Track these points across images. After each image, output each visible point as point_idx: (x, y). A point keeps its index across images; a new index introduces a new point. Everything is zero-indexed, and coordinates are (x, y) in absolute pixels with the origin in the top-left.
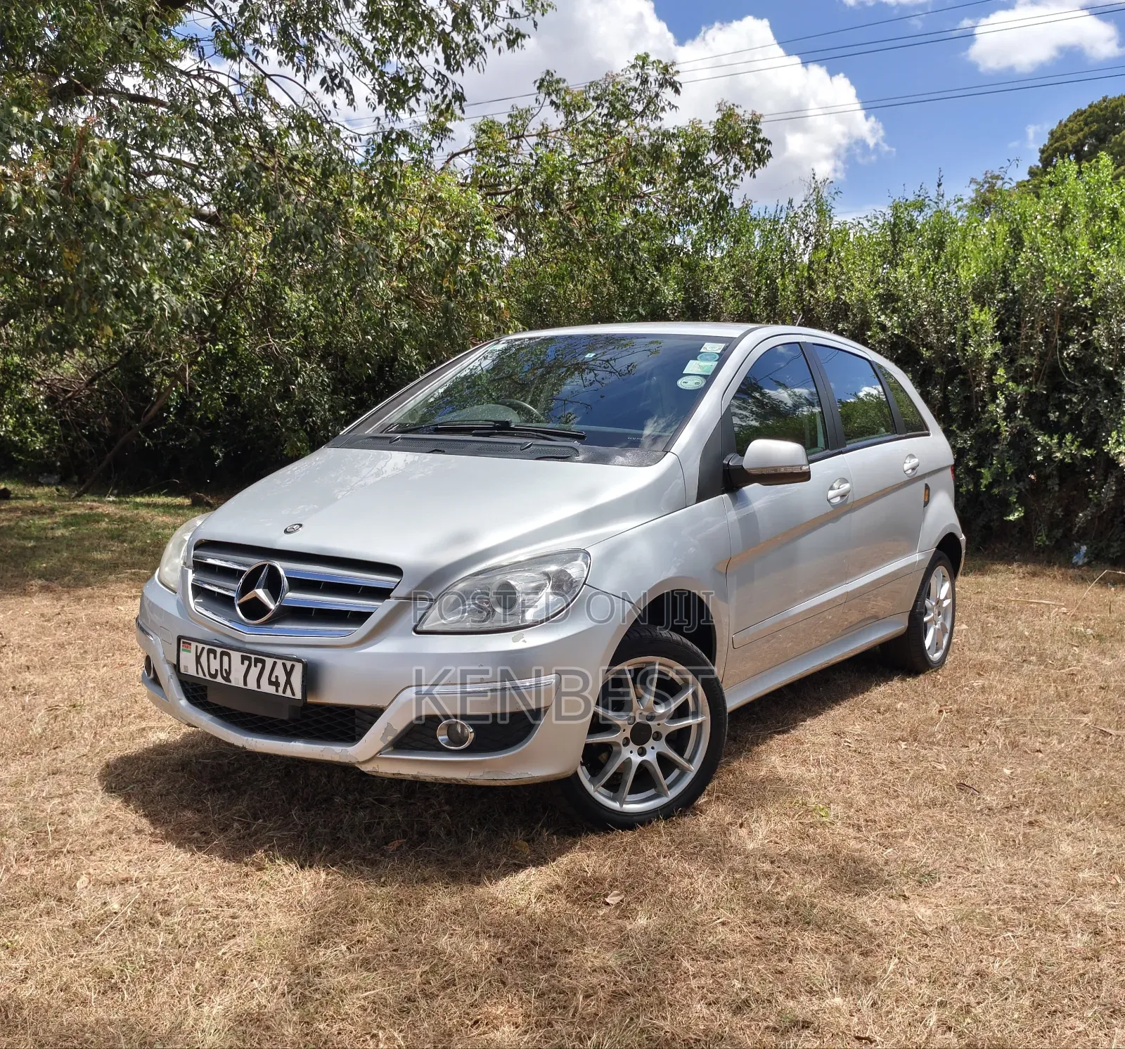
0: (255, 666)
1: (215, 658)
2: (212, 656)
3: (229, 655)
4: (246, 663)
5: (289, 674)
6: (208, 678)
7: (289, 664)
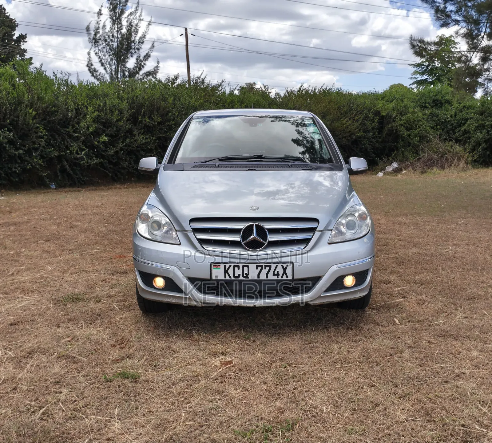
0: (265, 268)
1: (239, 269)
2: (236, 269)
3: (248, 267)
4: (259, 268)
5: (285, 270)
6: (233, 278)
7: (285, 265)
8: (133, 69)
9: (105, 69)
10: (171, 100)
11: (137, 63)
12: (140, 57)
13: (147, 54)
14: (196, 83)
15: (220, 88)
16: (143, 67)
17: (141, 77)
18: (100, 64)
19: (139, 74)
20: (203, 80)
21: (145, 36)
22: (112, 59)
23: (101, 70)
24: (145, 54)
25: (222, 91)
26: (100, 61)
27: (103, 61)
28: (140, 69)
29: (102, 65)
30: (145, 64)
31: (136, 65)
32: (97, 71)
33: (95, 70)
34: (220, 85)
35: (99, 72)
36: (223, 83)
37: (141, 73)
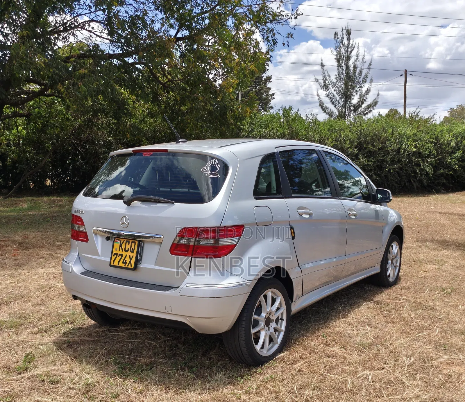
8: (357, 103)
9: (335, 106)
10: (390, 131)
11: (360, 98)
12: (362, 93)
13: (368, 89)
14: (411, 116)
15: (432, 120)
16: (365, 101)
17: (364, 110)
18: (331, 103)
19: (361, 107)
20: (418, 113)
21: (367, 76)
22: (341, 98)
23: (331, 107)
24: (366, 89)
25: (434, 122)
26: (331, 101)
27: (333, 100)
28: (363, 103)
29: (333, 103)
30: (366, 98)
31: (359, 100)
32: (328, 108)
33: (327, 108)
34: (432, 118)
35: (329, 108)
36: (435, 116)
37: (363, 106)
